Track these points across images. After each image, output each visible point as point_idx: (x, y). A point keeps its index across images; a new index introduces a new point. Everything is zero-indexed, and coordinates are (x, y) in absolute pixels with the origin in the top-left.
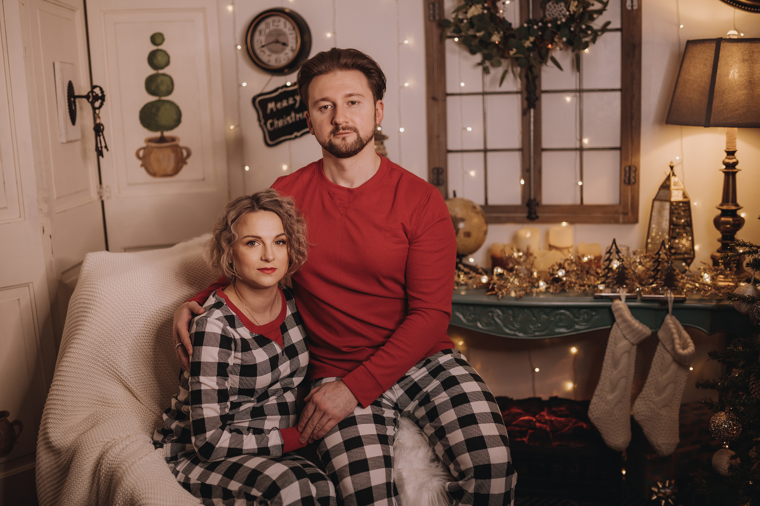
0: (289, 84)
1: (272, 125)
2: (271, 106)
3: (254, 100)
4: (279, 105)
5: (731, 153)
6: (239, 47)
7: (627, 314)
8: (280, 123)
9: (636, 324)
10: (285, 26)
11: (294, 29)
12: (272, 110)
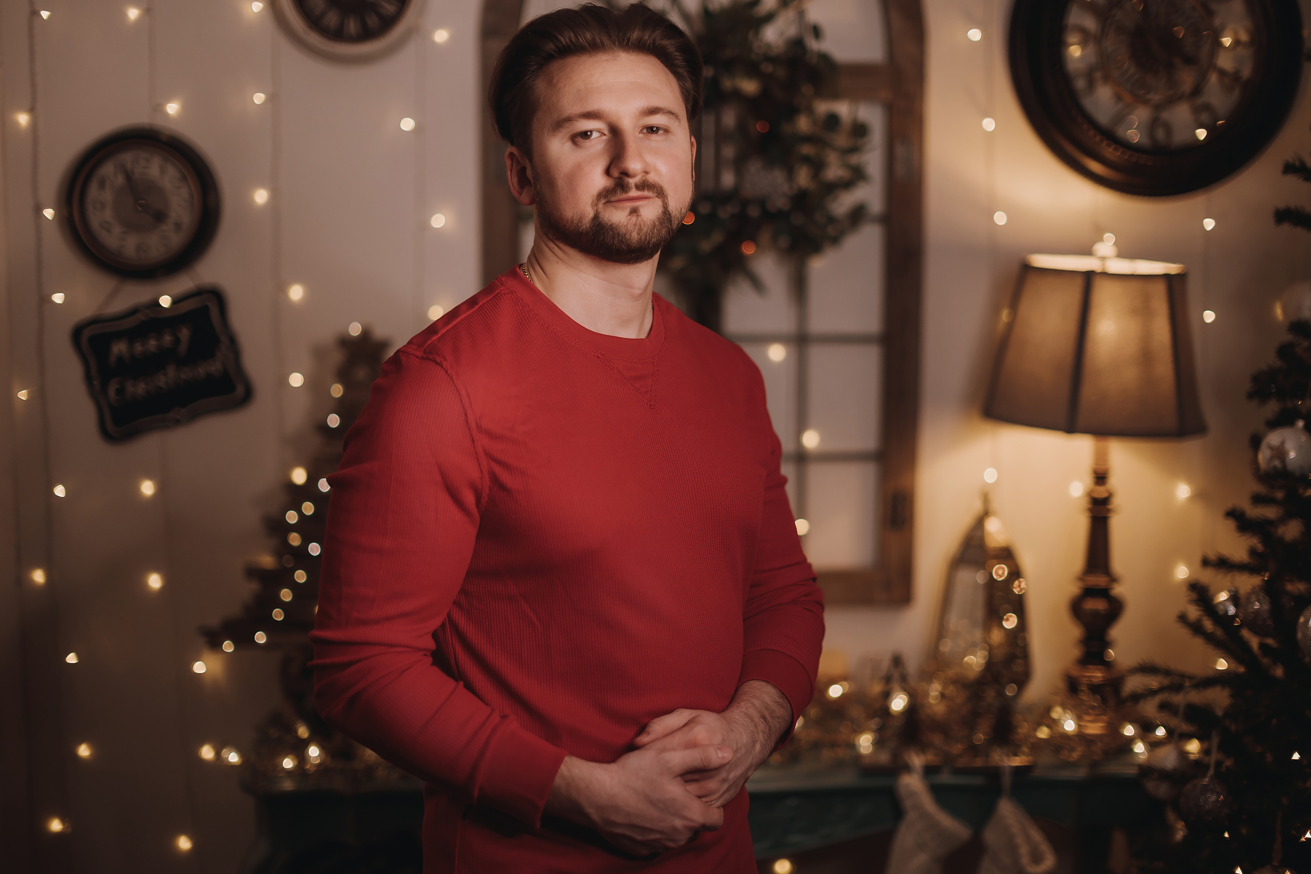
0: (165, 301)
1: (120, 391)
2: (119, 348)
3: (77, 333)
4: (138, 348)
5: (1101, 477)
6: (49, 213)
7: (928, 803)
8: (139, 389)
9: (946, 821)
10: (163, 171)
11: (184, 178)
12: (120, 359)
